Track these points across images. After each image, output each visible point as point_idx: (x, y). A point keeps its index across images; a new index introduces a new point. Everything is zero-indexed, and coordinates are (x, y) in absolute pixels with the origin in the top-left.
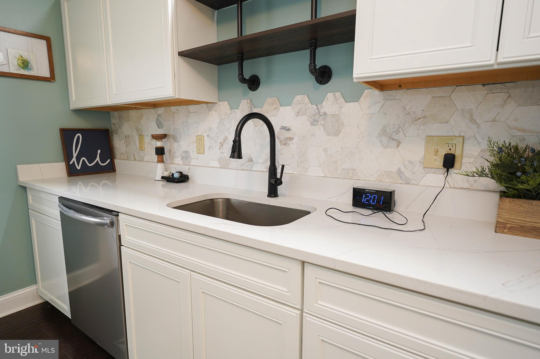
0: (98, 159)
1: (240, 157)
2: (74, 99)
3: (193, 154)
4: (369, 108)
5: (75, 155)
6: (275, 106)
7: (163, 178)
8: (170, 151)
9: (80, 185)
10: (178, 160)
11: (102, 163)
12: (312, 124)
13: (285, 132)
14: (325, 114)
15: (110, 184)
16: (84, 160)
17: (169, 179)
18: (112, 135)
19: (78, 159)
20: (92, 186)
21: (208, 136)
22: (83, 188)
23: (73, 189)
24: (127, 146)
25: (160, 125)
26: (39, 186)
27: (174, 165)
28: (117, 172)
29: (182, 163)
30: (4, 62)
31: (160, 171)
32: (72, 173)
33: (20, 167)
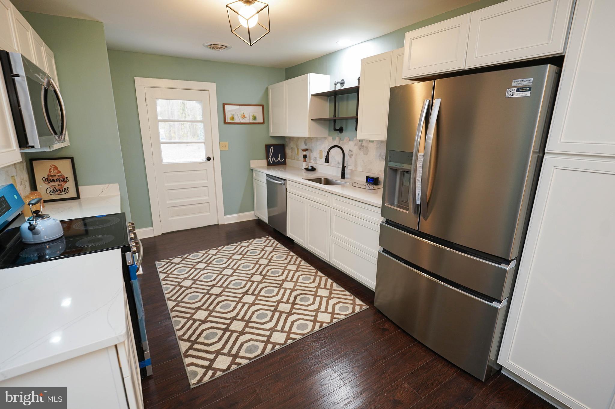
0: (279, 158)
1: (328, 162)
2: (271, 131)
3: (318, 159)
4: (377, 145)
6: (347, 141)
7: (305, 169)
8: (309, 157)
10: (312, 161)
11: (281, 160)
12: (359, 150)
13: (351, 152)
14: (363, 146)
15: (283, 170)
16: (273, 159)
17: (307, 169)
18: (286, 147)
19: (271, 158)
20: (276, 171)
21: (324, 151)
22: (273, 171)
24: (292, 153)
25: (306, 144)
26: (259, 170)
27: (310, 163)
28: (287, 165)
29: (313, 163)
30: (248, 118)
31: (304, 165)
32: (269, 164)
33: (251, 161)
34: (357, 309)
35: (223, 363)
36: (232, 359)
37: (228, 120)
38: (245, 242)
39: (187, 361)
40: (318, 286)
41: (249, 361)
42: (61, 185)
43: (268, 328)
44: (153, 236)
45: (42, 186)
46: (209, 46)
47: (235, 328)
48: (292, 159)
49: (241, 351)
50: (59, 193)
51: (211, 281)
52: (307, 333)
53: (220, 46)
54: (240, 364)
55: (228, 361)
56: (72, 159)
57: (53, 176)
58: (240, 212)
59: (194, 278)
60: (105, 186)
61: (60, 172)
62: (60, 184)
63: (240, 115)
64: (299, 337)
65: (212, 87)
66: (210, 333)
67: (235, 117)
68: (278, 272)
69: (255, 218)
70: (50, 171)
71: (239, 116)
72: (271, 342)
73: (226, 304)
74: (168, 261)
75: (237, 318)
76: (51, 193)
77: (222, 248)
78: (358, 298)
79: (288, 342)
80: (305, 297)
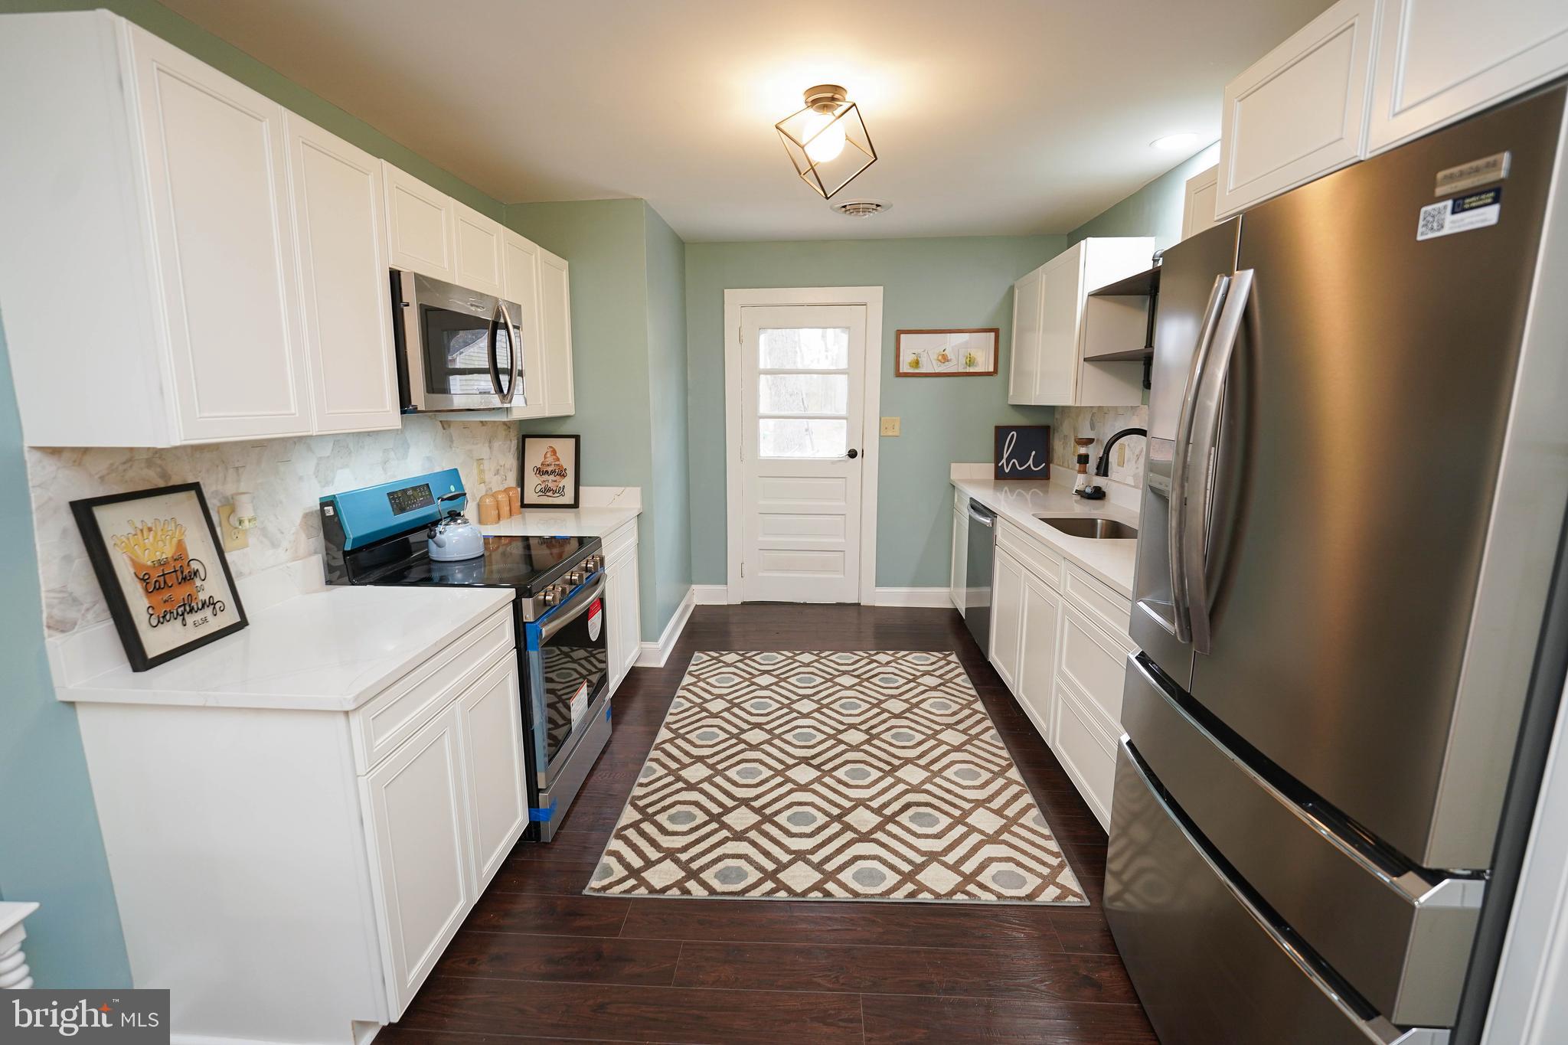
0: (1031, 462)
2: (1015, 393)
3: (1115, 466)
5: (1005, 456)
7: (1078, 491)
9: (1006, 491)
11: (1035, 467)
15: (1042, 494)
16: (1014, 462)
18: (1053, 432)
19: (1008, 461)
21: (1128, 445)
23: (998, 494)
24: (1064, 448)
26: (962, 486)
27: (1096, 478)
28: (1051, 480)
30: (954, 362)
31: (1080, 482)
32: (1000, 475)
33: (953, 465)
34: (1049, 895)
35: (665, 877)
36: (683, 877)
37: (905, 368)
38: (888, 654)
39: (615, 844)
40: (984, 800)
41: (708, 895)
42: (556, 481)
43: (794, 848)
44: (725, 603)
45: (532, 481)
46: (844, 209)
47: (736, 821)
48: (1062, 466)
49: (711, 870)
50: (550, 494)
51: (762, 715)
52: (866, 896)
53: (861, 206)
54: (688, 892)
55: (673, 877)
56: (577, 438)
57: (548, 465)
58: (914, 584)
59: (734, 701)
60: (619, 490)
61: (558, 460)
62: (555, 479)
63: (936, 357)
64: (842, 896)
65: (874, 295)
66: (686, 812)
67: (923, 360)
68: (912, 737)
69: (949, 606)
70: (545, 458)
71: (934, 357)
72: (778, 878)
73: (754, 768)
74: (716, 655)
75: (753, 803)
76: (542, 494)
77: (829, 656)
78: (1075, 871)
79: (809, 896)
80: (930, 815)
